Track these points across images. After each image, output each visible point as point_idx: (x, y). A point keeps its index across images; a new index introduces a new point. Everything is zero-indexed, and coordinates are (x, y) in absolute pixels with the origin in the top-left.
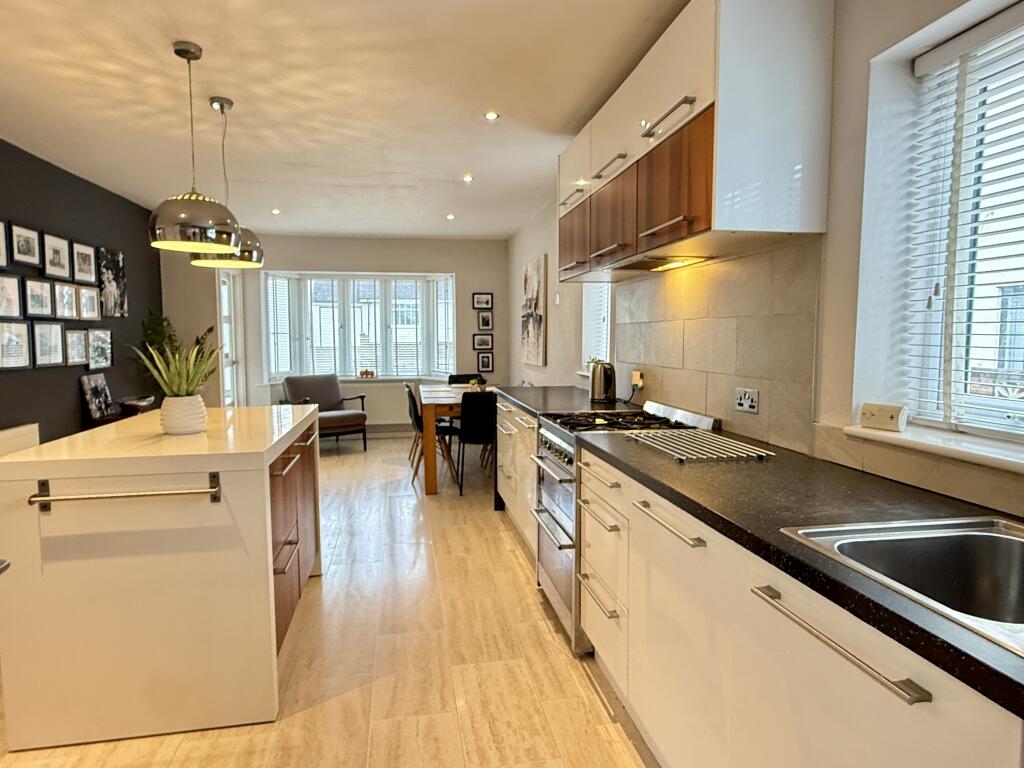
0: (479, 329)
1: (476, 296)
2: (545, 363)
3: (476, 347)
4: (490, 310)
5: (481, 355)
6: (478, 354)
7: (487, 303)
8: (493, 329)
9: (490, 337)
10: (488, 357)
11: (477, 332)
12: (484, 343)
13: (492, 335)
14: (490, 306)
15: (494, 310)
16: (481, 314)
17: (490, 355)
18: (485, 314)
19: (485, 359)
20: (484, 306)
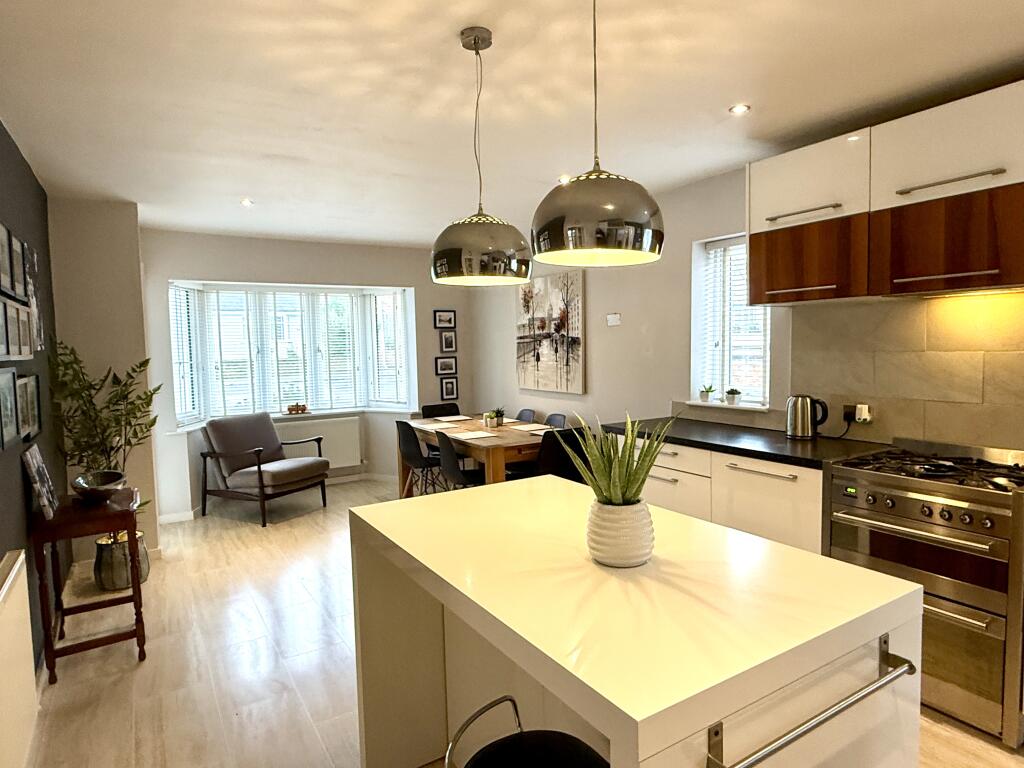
0: (442, 351)
1: (438, 314)
2: (585, 390)
3: (440, 372)
4: (452, 329)
5: (444, 381)
6: (442, 379)
7: (450, 321)
8: (456, 351)
9: (453, 360)
10: (452, 383)
11: (439, 355)
12: (447, 367)
13: (455, 358)
14: (452, 325)
15: (457, 329)
16: (444, 334)
17: (454, 380)
18: (448, 334)
19: (450, 386)
20: (447, 325)
